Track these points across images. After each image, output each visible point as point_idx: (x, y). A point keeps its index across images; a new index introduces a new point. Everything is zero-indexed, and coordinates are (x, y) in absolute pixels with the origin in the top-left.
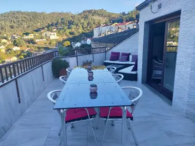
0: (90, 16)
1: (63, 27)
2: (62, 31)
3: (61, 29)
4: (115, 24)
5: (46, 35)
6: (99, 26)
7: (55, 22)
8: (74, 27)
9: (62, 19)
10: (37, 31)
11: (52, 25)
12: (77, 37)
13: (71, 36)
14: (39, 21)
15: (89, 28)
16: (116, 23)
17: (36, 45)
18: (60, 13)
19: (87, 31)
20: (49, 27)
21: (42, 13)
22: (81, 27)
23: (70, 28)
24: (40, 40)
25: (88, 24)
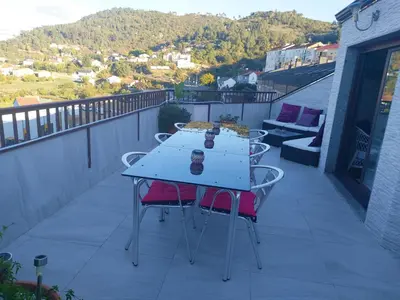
0: (265, 25)
1: (206, 44)
2: (201, 53)
3: (200, 48)
4: (316, 45)
5: (170, 58)
6: (280, 48)
7: (192, 33)
8: (226, 45)
9: (206, 28)
10: (155, 49)
11: (185, 39)
12: (231, 66)
13: (218, 65)
14: (163, 29)
15: (257, 51)
16: (320, 44)
17: (149, 76)
18: (205, 16)
19: (253, 57)
20: (179, 43)
21: (170, 14)
22: (241, 48)
23: (219, 47)
24: (159, 67)
25: (257, 42)
